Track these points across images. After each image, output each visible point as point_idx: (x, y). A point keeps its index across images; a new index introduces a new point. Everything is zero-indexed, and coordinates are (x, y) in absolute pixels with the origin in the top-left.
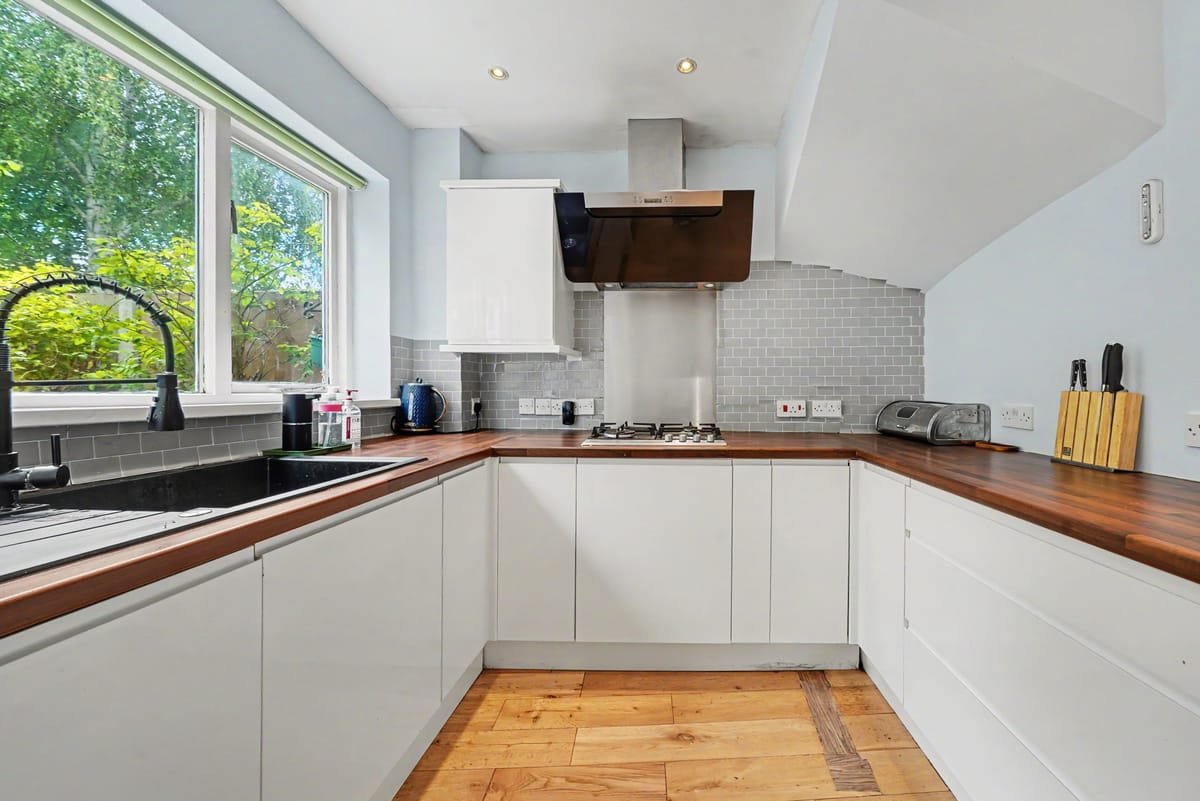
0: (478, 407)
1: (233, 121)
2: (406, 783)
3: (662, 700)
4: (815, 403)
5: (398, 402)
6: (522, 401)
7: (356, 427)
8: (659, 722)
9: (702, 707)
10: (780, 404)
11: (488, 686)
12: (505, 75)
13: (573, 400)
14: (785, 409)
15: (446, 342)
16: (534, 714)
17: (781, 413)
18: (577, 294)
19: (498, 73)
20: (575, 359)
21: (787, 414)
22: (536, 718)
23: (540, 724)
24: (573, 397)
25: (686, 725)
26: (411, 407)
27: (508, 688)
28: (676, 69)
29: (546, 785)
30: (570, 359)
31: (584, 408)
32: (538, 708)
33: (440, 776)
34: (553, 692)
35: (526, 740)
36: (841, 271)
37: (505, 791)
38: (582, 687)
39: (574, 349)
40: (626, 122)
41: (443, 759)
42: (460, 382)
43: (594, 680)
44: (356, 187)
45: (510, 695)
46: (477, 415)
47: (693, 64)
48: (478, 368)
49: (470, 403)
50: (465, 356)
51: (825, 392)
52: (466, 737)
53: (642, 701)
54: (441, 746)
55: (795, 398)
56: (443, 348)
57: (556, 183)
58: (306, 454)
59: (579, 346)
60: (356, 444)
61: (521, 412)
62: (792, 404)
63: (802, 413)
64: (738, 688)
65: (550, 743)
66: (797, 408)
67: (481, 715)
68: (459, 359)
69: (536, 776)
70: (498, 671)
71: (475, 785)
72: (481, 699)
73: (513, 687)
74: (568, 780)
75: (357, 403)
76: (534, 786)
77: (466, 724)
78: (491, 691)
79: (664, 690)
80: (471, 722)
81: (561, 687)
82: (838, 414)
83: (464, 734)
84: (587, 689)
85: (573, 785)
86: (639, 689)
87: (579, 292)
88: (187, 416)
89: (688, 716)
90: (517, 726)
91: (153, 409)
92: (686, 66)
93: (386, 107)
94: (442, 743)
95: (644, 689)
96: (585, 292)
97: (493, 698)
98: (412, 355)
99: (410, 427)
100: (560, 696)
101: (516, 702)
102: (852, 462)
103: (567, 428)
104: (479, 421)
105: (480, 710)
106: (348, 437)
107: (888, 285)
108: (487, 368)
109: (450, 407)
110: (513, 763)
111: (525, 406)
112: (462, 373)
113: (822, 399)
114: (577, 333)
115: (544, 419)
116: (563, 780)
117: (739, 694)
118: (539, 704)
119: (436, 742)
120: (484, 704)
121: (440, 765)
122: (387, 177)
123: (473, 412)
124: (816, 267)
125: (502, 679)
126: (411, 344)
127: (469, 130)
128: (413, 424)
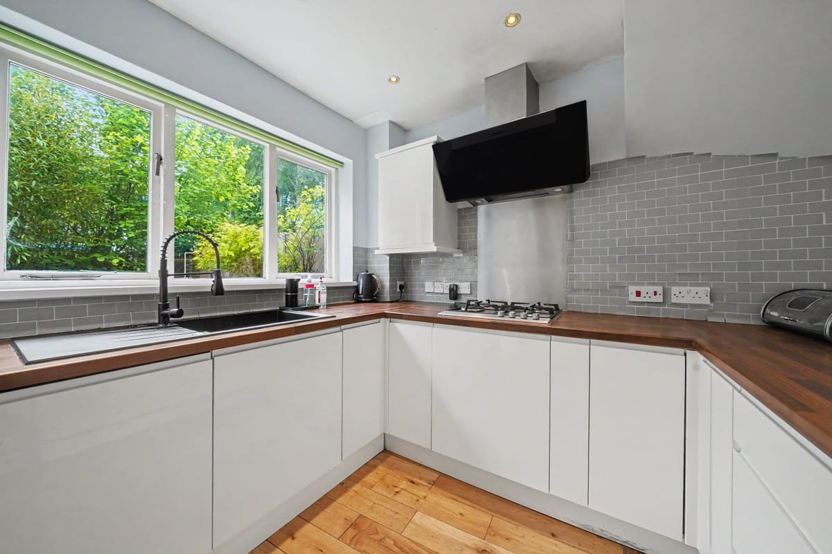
0: (401, 287)
1: (277, 148)
2: (318, 500)
3: (484, 518)
4: (675, 290)
5: (355, 284)
6: (427, 284)
7: (324, 297)
8: (474, 533)
9: (513, 536)
10: (632, 289)
11: (382, 461)
12: (398, 79)
13: (457, 283)
14: (638, 294)
15: (378, 249)
16: (397, 490)
17: (633, 298)
18: (460, 211)
19: (394, 79)
20: (459, 255)
21: (638, 299)
22: (397, 492)
23: (398, 498)
24: (457, 282)
25: (494, 546)
26: (361, 286)
27: (391, 467)
28: (504, 26)
29: (381, 540)
30: (455, 255)
31: (464, 289)
32: (402, 486)
33: (334, 505)
34: (415, 480)
35: (385, 505)
36: (710, 154)
37: (359, 531)
38: (434, 483)
39: (458, 249)
40: (484, 80)
41: (340, 496)
42: (388, 271)
43: (445, 482)
44: (339, 168)
45: (390, 471)
46: (401, 292)
47: (518, 17)
48: (402, 264)
49: (396, 284)
50: (391, 256)
51: (690, 279)
52: (357, 487)
53: (467, 510)
54: (343, 487)
55: (649, 284)
56: (376, 252)
57: (434, 139)
58: (293, 310)
59: (461, 247)
60: (323, 306)
61: (426, 291)
62: (648, 290)
63: (659, 299)
64: (553, 535)
65: (397, 513)
66: (651, 294)
67: (371, 478)
68: (388, 258)
69: (379, 532)
70: (391, 453)
71: (346, 519)
72: (375, 467)
73: (394, 467)
74: (395, 544)
75: (325, 284)
76: (376, 537)
77: (361, 479)
78: (382, 464)
79: (489, 510)
80: (363, 479)
81: (421, 478)
82: (707, 301)
83: (357, 485)
84: (436, 486)
85: (396, 549)
86: (471, 501)
87: (461, 209)
88: (225, 289)
89: (498, 539)
90: (384, 493)
91: (212, 286)
92: (512, 20)
93: (351, 121)
94: (344, 485)
95: (475, 503)
96: (465, 208)
97: (381, 469)
98: (366, 257)
99: (361, 298)
100: (418, 484)
101: (391, 477)
102: (688, 352)
103: (453, 302)
104: (403, 295)
105: (371, 474)
106: (319, 301)
107: (780, 159)
108: (409, 263)
109: (383, 287)
110: (370, 515)
111: (429, 286)
112: (390, 267)
113: (685, 285)
114: (459, 237)
115: (440, 295)
116: (392, 543)
117: (552, 540)
118: (404, 484)
119: (342, 484)
120: (375, 471)
121: (337, 498)
122: (351, 159)
123: (398, 290)
124: (674, 156)
125: (391, 459)
126: (366, 250)
127: (394, 120)
128: (362, 296)
